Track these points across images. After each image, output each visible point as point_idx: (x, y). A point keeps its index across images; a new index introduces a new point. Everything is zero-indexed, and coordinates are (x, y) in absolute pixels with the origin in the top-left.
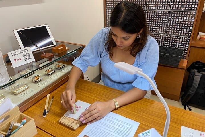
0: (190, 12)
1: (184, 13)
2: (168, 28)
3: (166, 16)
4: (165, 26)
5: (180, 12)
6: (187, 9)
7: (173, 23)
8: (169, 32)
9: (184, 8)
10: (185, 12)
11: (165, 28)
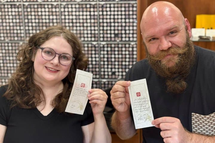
0: (129, 44)
1: (120, 46)
2: (102, 70)
3: (95, 51)
4: (97, 66)
5: (115, 44)
6: (124, 39)
7: (108, 61)
8: (104, 75)
9: (120, 39)
10: (122, 44)
11: (97, 70)
